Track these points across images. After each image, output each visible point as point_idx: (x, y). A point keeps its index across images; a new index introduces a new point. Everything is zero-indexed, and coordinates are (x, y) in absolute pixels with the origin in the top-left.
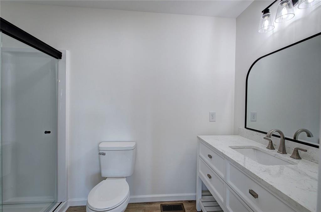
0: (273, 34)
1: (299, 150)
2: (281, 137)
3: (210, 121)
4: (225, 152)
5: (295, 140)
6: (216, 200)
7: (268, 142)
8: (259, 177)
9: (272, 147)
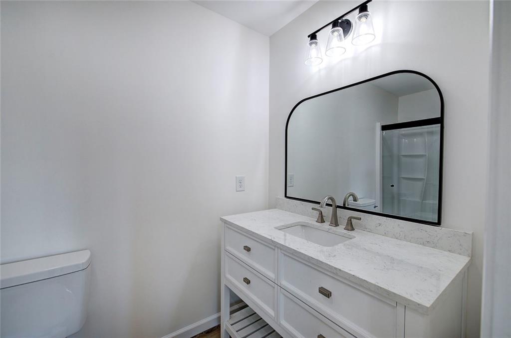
0: (320, 70)
1: (352, 220)
2: (333, 206)
3: (237, 191)
4: (274, 238)
5: (344, 207)
6: (268, 323)
7: (316, 214)
8: (335, 266)
9: (322, 220)
